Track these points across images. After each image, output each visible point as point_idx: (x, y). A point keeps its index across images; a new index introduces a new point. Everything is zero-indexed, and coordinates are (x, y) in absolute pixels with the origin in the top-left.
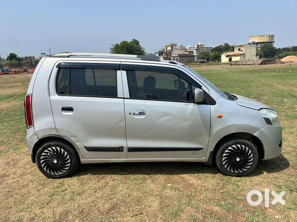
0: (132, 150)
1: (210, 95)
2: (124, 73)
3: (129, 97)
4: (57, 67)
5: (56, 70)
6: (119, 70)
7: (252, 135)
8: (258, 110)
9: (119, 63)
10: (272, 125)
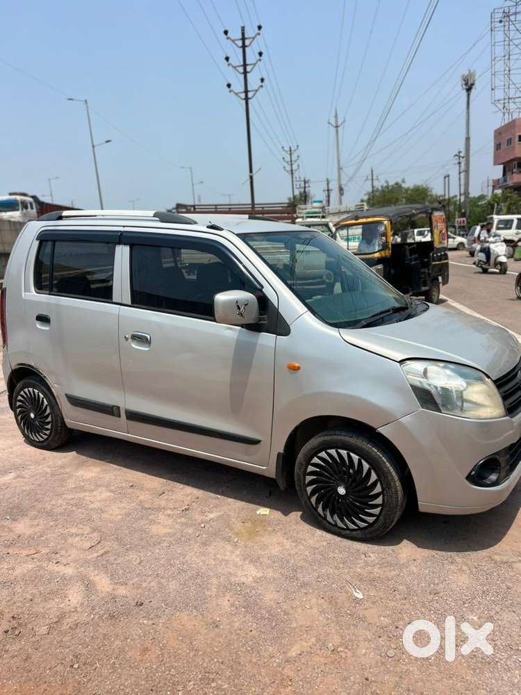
0: (134, 416)
1: (280, 310)
2: (127, 249)
3: (130, 304)
4: (37, 239)
5: (37, 243)
6: (120, 244)
7: (375, 429)
8: (398, 362)
9: (121, 229)
10: (440, 411)
